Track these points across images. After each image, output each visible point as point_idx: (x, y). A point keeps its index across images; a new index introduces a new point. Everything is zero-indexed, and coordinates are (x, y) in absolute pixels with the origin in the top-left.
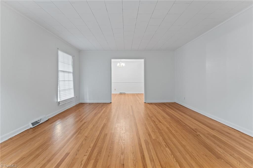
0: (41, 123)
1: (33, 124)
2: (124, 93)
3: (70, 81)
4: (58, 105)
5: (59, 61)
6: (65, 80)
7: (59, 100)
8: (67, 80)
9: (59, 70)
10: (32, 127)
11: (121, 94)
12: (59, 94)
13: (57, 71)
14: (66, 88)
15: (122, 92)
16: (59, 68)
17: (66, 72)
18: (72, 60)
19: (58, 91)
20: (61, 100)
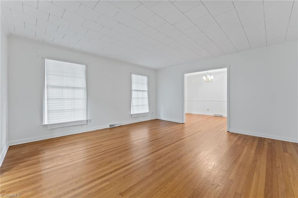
0: (115, 126)
1: (110, 126)
2: (221, 115)
3: (144, 99)
4: (131, 117)
5: (132, 82)
6: (139, 97)
7: (132, 113)
8: (141, 97)
9: (132, 89)
10: (109, 127)
11: (215, 116)
12: (132, 108)
13: (131, 91)
14: (139, 104)
15: (217, 114)
16: (132, 88)
17: (140, 91)
18: (147, 80)
19: (132, 106)
20: (133, 113)
